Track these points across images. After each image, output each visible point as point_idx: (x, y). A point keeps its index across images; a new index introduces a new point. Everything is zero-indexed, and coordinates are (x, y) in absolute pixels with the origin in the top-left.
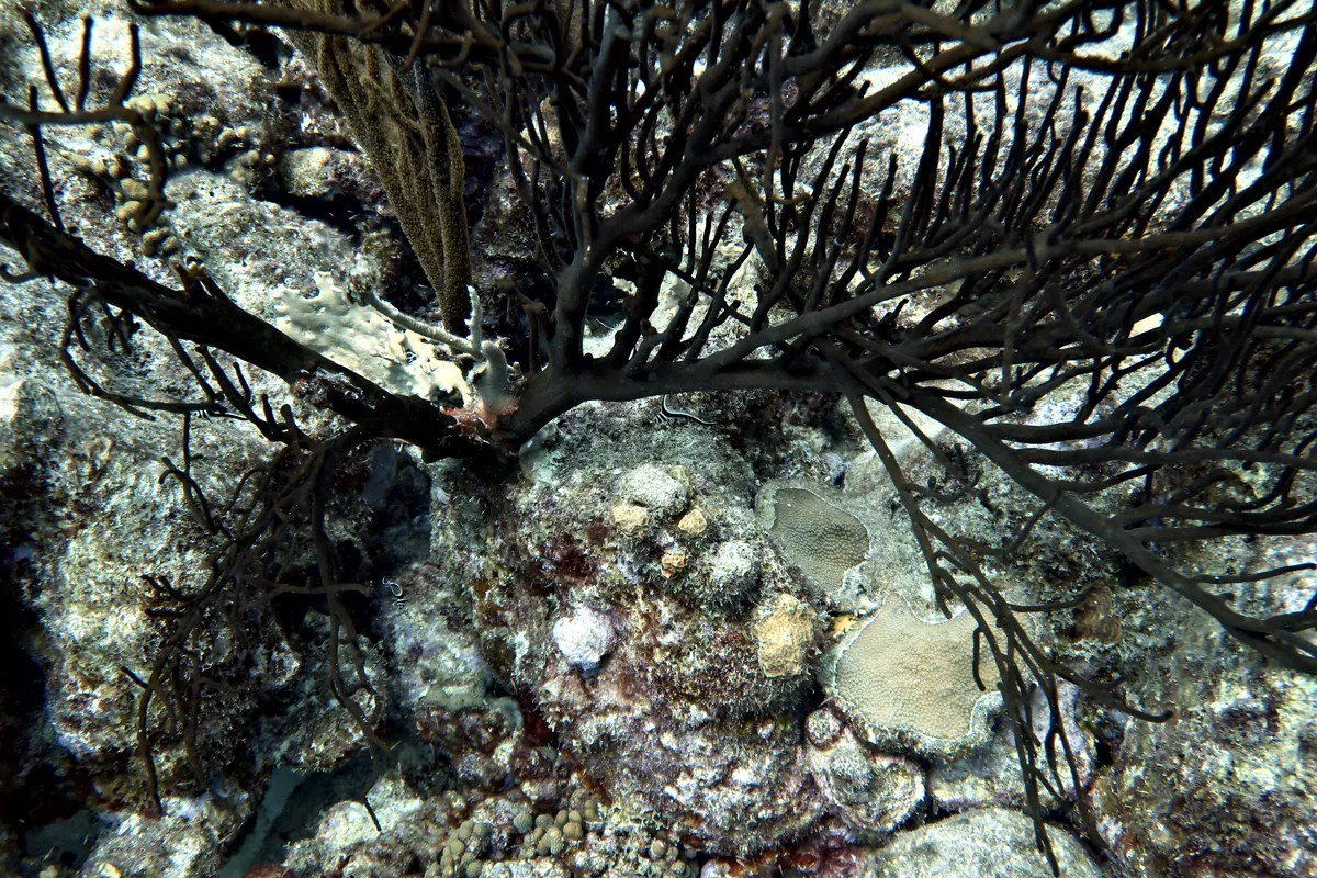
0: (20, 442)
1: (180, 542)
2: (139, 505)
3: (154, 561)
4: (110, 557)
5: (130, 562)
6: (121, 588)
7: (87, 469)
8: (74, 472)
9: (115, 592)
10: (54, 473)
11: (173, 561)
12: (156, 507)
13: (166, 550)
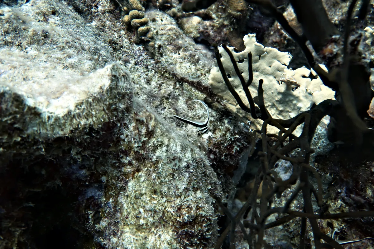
0: (110, 105)
1: (194, 185)
2: (172, 158)
3: (180, 197)
4: (155, 192)
5: (167, 196)
6: (161, 215)
7: (144, 131)
8: (137, 131)
9: (156, 218)
10: (125, 132)
11: (191, 197)
12: (180, 160)
13: (186, 189)
